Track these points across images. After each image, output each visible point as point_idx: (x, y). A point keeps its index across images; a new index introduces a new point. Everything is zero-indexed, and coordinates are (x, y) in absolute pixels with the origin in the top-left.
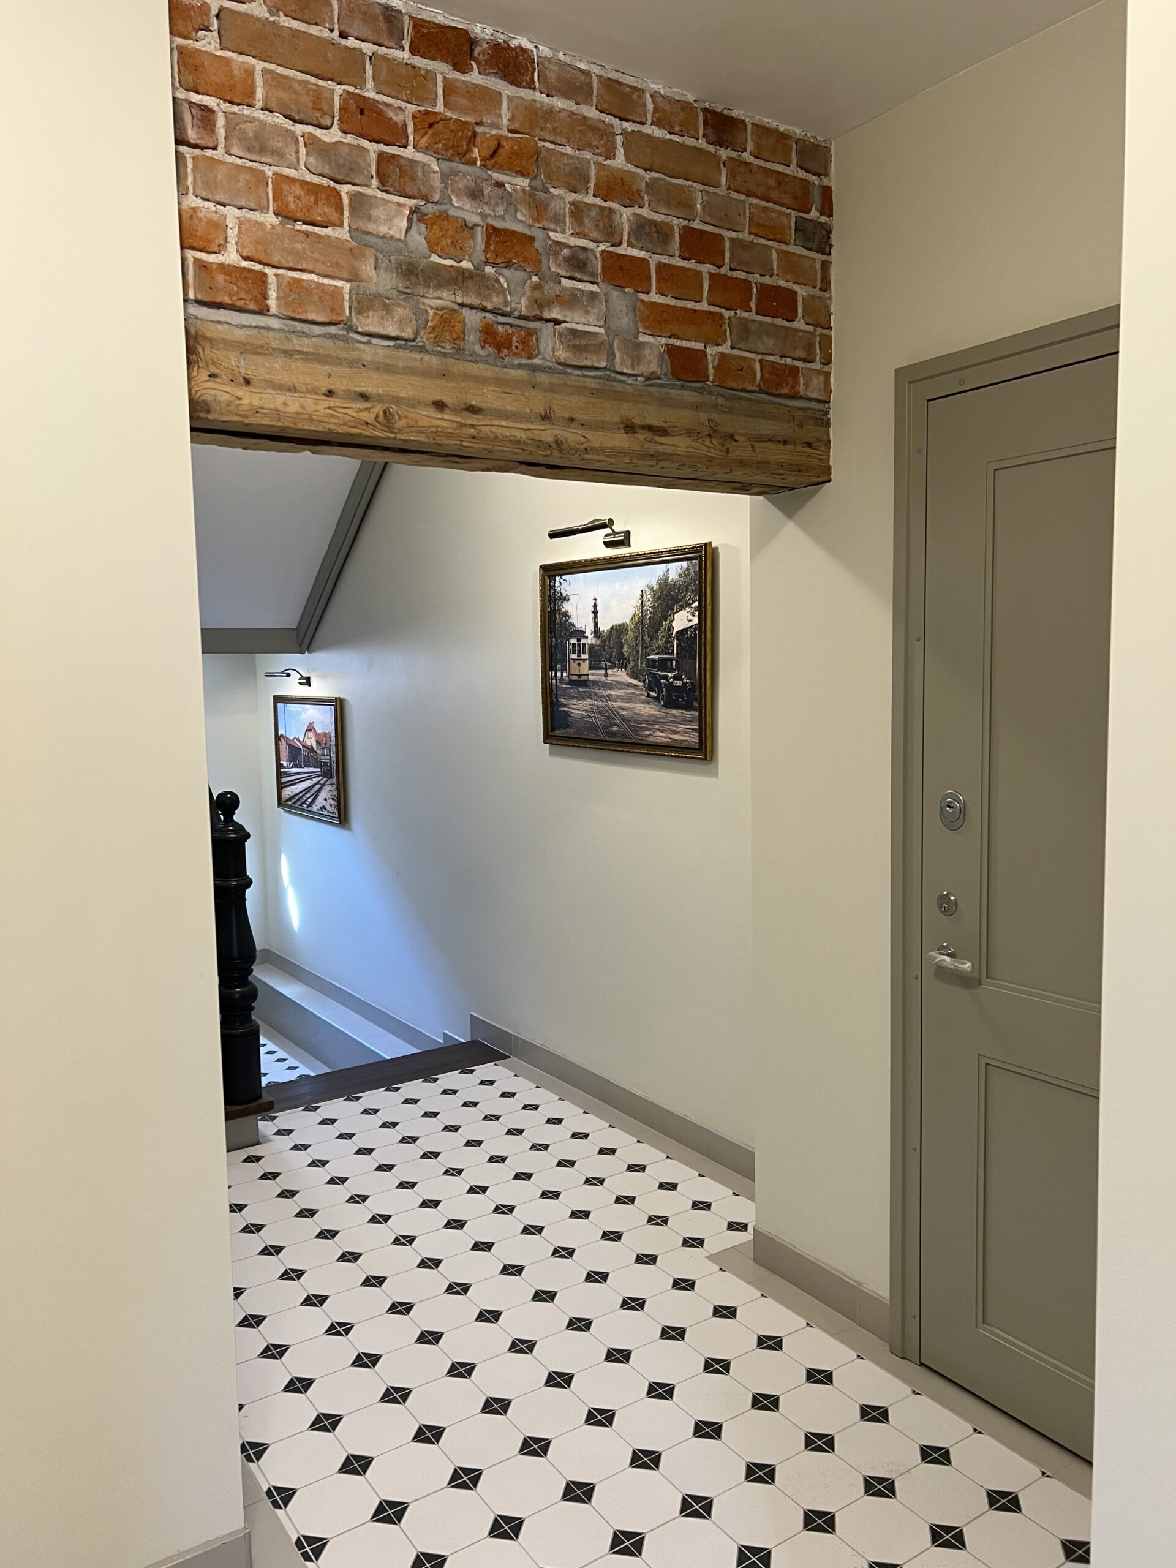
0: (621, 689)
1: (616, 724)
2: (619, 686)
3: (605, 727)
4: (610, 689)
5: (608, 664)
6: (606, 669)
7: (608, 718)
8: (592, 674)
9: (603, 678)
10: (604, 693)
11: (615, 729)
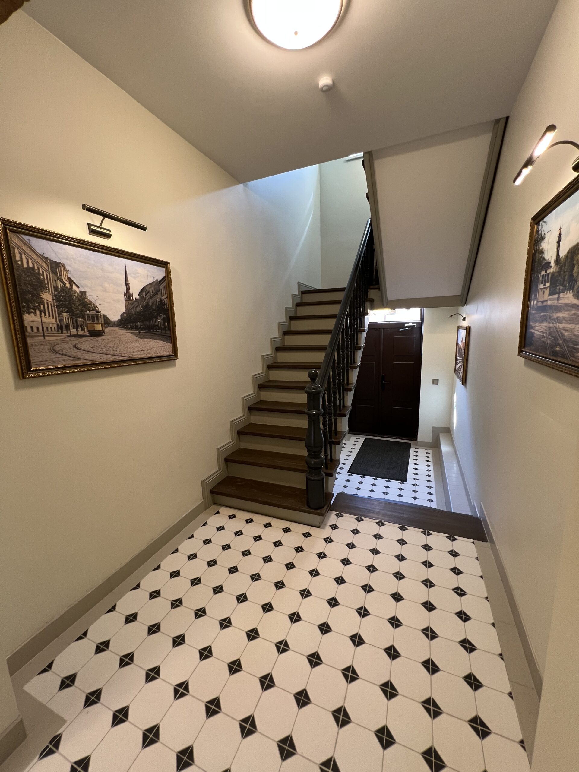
0: (566, 311)
1: (559, 345)
2: (565, 308)
3: (552, 347)
4: (560, 311)
5: (561, 288)
6: (559, 293)
7: (555, 338)
8: (550, 300)
9: (556, 302)
10: (555, 315)
11: (558, 349)
